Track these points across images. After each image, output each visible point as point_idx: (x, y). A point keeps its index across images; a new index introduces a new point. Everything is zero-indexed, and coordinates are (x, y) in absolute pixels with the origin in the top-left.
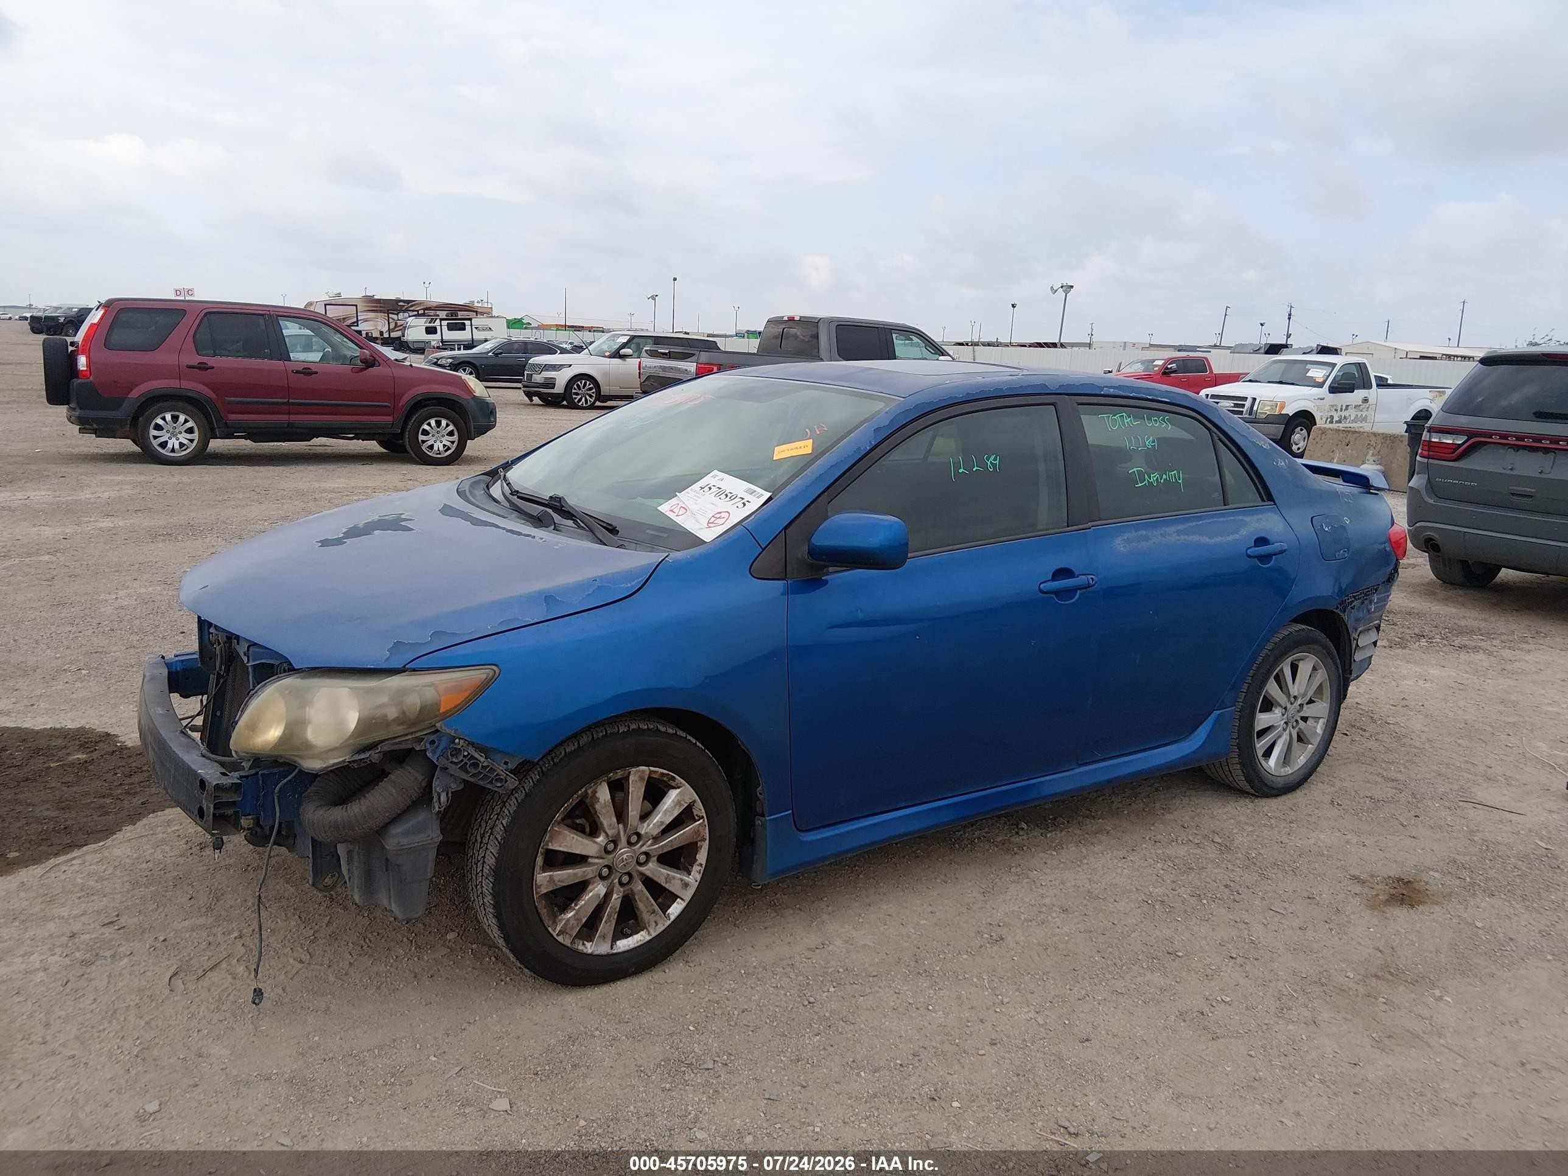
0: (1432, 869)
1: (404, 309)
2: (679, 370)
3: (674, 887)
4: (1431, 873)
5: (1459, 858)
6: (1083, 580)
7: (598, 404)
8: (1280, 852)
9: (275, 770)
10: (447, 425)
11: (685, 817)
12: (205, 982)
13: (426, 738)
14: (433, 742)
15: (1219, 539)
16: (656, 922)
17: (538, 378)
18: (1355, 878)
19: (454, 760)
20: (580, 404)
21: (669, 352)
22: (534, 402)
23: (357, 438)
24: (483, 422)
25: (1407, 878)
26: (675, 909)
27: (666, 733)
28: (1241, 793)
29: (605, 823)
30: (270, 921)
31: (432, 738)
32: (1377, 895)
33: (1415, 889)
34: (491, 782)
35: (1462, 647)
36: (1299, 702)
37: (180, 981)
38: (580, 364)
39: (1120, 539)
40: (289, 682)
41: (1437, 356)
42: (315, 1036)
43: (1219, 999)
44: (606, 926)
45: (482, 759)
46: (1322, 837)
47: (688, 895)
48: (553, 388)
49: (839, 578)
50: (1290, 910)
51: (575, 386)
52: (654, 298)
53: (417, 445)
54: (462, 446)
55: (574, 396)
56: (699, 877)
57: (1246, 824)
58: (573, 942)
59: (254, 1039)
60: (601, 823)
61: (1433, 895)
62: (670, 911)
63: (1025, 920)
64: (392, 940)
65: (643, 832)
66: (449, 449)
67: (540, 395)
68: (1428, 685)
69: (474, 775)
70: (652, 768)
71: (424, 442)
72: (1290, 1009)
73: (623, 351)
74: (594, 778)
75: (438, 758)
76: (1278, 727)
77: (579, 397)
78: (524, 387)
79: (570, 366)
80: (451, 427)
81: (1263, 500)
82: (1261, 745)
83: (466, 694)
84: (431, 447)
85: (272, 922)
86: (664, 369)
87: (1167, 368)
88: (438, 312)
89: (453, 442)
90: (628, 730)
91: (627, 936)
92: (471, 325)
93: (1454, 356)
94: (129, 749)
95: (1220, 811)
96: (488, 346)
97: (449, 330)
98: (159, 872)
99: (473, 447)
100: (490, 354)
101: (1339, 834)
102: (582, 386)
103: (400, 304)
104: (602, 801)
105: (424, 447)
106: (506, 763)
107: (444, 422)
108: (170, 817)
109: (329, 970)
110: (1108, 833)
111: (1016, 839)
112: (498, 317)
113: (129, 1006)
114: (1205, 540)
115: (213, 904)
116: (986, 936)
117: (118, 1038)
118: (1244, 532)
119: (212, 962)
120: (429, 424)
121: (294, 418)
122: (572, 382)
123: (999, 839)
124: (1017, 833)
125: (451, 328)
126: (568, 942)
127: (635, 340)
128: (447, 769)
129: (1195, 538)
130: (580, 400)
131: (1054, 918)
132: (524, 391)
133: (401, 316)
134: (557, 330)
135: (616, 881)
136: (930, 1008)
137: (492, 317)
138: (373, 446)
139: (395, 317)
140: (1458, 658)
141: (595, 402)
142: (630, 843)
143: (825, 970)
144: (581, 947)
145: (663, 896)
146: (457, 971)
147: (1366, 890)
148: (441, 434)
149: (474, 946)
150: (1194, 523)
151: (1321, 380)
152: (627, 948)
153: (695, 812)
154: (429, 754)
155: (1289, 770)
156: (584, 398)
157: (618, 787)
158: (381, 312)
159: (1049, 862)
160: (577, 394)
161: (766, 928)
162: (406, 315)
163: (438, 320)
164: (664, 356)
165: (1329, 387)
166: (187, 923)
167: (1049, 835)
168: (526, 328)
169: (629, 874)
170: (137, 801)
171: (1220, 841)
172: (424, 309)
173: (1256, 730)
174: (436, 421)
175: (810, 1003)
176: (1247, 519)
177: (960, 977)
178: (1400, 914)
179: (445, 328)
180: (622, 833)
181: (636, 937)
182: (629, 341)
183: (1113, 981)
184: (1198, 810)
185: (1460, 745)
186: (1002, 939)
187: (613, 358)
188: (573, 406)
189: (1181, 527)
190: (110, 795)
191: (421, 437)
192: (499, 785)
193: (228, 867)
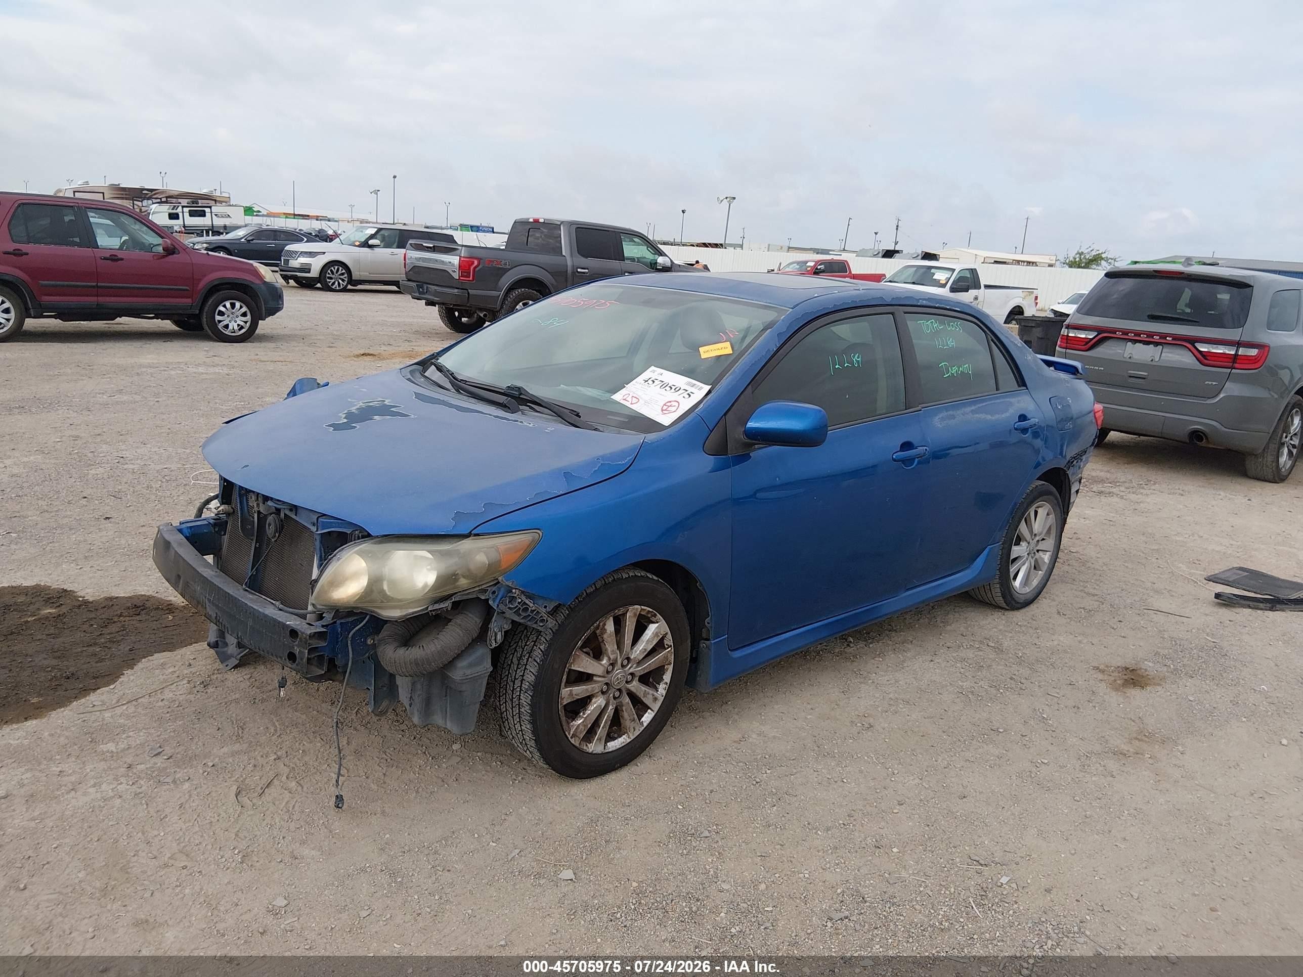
0: (1146, 660)
1: (148, 196)
2: (443, 262)
3: (647, 701)
4: (1146, 662)
5: (1162, 652)
6: (921, 450)
7: (349, 287)
8: (1038, 652)
9: (350, 619)
10: (241, 307)
11: (660, 645)
12: (267, 798)
13: (489, 589)
14: (494, 592)
15: (997, 416)
16: (634, 728)
17: (295, 263)
18: (1096, 668)
19: (511, 606)
20: (333, 287)
21: (434, 246)
22: (290, 284)
23: (157, 317)
24: (272, 304)
25: (1132, 667)
26: (647, 718)
27: (652, 579)
28: (998, 607)
29: (609, 650)
30: (297, 744)
31: (494, 589)
32: (1115, 680)
33: (1139, 675)
34: (536, 623)
35: (1101, 493)
36: (1037, 538)
37: (246, 798)
38: (332, 251)
39: (937, 418)
40: (365, 546)
41: (1007, 261)
42: (385, 834)
43: (1039, 761)
44: (601, 731)
45: (531, 605)
46: (1062, 639)
47: (656, 707)
48: (309, 272)
49: (761, 453)
50: (1061, 694)
51: (329, 271)
52: (376, 192)
53: (214, 324)
54: (254, 325)
55: (328, 280)
56: (664, 693)
57: (1006, 631)
58: (580, 744)
59: (334, 840)
60: (606, 650)
61: (1153, 678)
62: (643, 719)
63: (882, 711)
64: (408, 753)
65: (632, 657)
66: (242, 328)
67: (296, 279)
68: (1087, 522)
69: (524, 618)
70: (643, 607)
71: (220, 321)
72: (1090, 766)
73: (371, 242)
74: (604, 614)
75: (498, 605)
76: (1024, 556)
77: (333, 281)
78: (281, 270)
79: (324, 253)
80: (244, 309)
81: (1019, 386)
82: (1013, 570)
83: (519, 554)
84: (227, 326)
85: (300, 744)
86: (424, 260)
87: (817, 269)
88: (180, 200)
89: (246, 322)
90: (629, 577)
91: (614, 739)
92: (211, 212)
93: (1022, 261)
94: (92, 603)
95: (984, 622)
96: (241, 233)
97: (190, 216)
98: (178, 709)
99: (264, 326)
100: (243, 240)
101: (1072, 637)
102: (335, 271)
103: (144, 192)
104: (608, 631)
105: (220, 326)
106: (545, 607)
107: (238, 304)
108: (162, 661)
109: (369, 780)
110: (911, 642)
111: (848, 650)
112: (235, 206)
113: (211, 822)
114: (989, 417)
115: (240, 732)
116: (859, 724)
117: (216, 849)
118: (1011, 411)
119: (265, 781)
120: (225, 306)
121: (101, 299)
122: (326, 268)
123: (837, 650)
124: (848, 645)
125: (192, 214)
126: (577, 744)
127: (382, 232)
128: (504, 613)
129: (982, 416)
130: (334, 284)
131: (901, 708)
132: (281, 275)
133: (145, 203)
134: (286, 217)
135: (612, 695)
136: (845, 781)
137: (230, 205)
138: (167, 325)
139: (140, 204)
140: (1100, 501)
141: (347, 286)
142: (623, 666)
143: (755, 757)
144: (585, 748)
145: (640, 706)
146: (475, 774)
147: (1106, 677)
148: (235, 315)
149: (479, 754)
150: (980, 405)
151: (944, 282)
152: (614, 749)
153: (666, 642)
154: (491, 602)
155: (1027, 590)
156: (337, 283)
157: (619, 623)
158: (126, 199)
159: (880, 666)
160: (331, 278)
161: (696, 728)
162: (150, 202)
163: (180, 208)
164: (428, 249)
165: (951, 287)
166: (225, 750)
167: (871, 646)
168: (257, 215)
169: (620, 690)
170: (124, 648)
171: (993, 645)
172: (167, 197)
173: (1011, 558)
174: (231, 303)
175: (757, 783)
176: (1012, 400)
177: (855, 757)
178: (1135, 692)
179: (187, 215)
180: (619, 657)
181: (620, 739)
182: (377, 233)
183: (963, 753)
184: (969, 623)
185: (1127, 567)
186: (872, 726)
187: (363, 247)
188: (327, 288)
189: (973, 408)
190: (95, 644)
191: (218, 318)
192: (541, 624)
193: (237, 701)
